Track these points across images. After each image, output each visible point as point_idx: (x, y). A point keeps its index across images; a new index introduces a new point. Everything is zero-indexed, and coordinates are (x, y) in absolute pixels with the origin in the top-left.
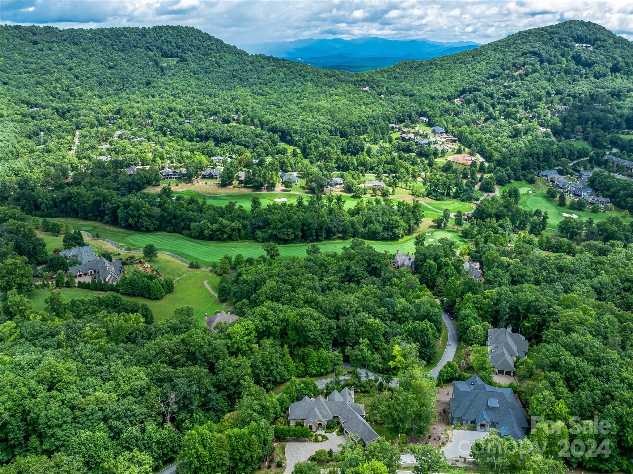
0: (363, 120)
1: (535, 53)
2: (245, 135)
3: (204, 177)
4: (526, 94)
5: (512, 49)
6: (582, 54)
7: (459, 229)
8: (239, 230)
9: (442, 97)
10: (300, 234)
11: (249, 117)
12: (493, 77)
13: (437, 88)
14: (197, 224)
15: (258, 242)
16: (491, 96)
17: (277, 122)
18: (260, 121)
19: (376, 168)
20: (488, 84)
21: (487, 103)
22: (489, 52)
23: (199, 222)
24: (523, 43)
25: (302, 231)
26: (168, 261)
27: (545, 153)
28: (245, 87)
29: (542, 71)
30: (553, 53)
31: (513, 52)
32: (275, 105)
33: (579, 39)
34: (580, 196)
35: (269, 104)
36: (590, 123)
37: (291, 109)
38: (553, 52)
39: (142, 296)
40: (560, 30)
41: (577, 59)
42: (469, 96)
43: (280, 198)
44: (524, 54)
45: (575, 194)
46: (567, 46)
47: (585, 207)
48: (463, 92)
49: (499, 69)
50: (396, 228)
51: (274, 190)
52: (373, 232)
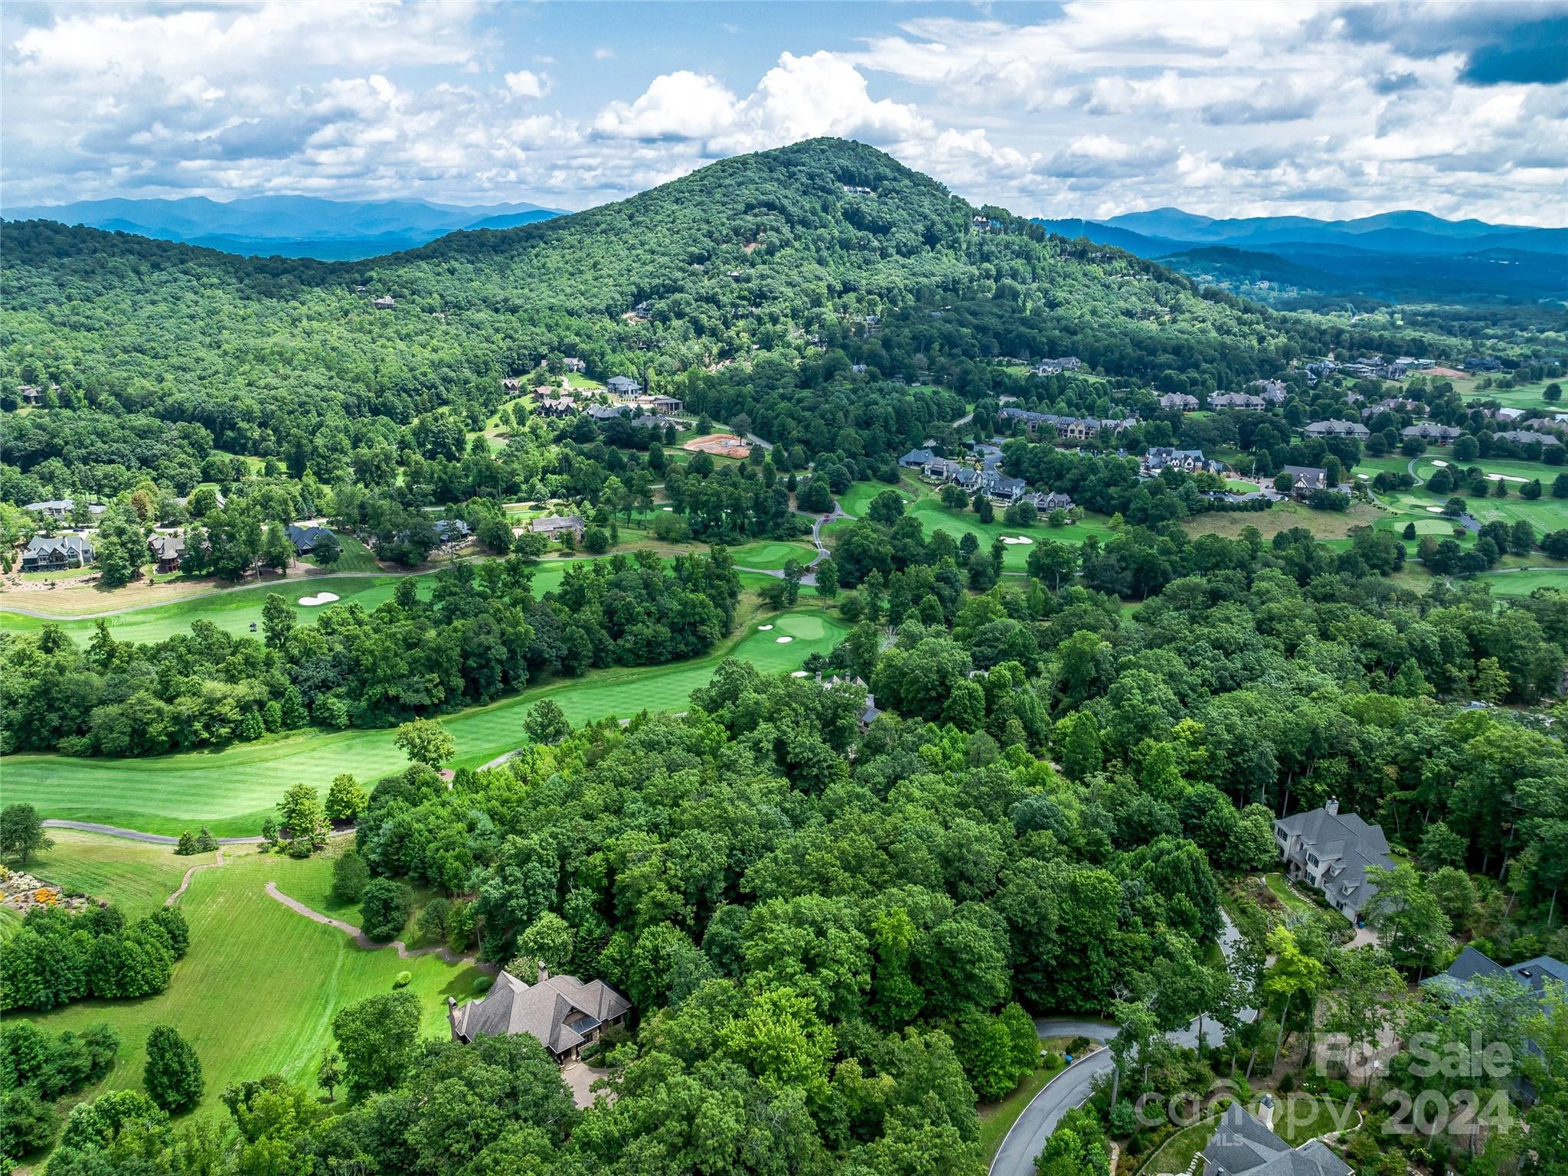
0: (425, 374)
1: (770, 206)
2: (100, 435)
3: (31, 566)
4: (789, 292)
5: (718, 196)
6: (863, 207)
7: (830, 602)
8: (261, 704)
9: (592, 311)
10: (459, 682)
11: (78, 387)
12: (700, 260)
13: (568, 290)
14: (114, 710)
15: (337, 729)
16: (712, 299)
17: (178, 396)
18: (117, 396)
19: (524, 487)
20: (693, 274)
21: (710, 317)
22: (666, 205)
23: (121, 700)
24: (739, 184)
25: (465, 672)
26: (87, 851)
27: (897, 411)
28: (24, 308)
29: (797, 244)
30: (807, 206)
31: (724, 204)
32: (142, 352)
33: (848, 177)
34: (1009, 497)
35: (125, 351)
36: (936, 346)
37: (198, 360)
38: (806, 203)
39: (92, 997)
40: (805, 158)
41: (853, 216)
42: (661, 305)
43: (314, 595)
44: (749, 208)
45: (999, 495)
46: (830, 192)
47: (1034, 518)
48: (640, 296)
49: (709, 244)
50: (703, 622)
51: (284, 576)
52: (649, 643)
